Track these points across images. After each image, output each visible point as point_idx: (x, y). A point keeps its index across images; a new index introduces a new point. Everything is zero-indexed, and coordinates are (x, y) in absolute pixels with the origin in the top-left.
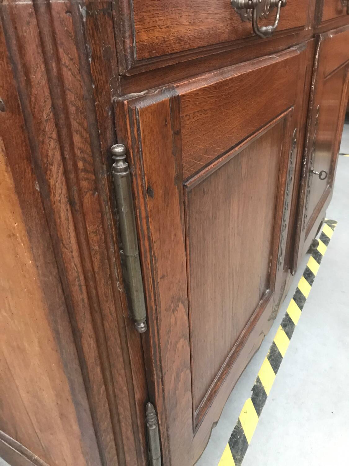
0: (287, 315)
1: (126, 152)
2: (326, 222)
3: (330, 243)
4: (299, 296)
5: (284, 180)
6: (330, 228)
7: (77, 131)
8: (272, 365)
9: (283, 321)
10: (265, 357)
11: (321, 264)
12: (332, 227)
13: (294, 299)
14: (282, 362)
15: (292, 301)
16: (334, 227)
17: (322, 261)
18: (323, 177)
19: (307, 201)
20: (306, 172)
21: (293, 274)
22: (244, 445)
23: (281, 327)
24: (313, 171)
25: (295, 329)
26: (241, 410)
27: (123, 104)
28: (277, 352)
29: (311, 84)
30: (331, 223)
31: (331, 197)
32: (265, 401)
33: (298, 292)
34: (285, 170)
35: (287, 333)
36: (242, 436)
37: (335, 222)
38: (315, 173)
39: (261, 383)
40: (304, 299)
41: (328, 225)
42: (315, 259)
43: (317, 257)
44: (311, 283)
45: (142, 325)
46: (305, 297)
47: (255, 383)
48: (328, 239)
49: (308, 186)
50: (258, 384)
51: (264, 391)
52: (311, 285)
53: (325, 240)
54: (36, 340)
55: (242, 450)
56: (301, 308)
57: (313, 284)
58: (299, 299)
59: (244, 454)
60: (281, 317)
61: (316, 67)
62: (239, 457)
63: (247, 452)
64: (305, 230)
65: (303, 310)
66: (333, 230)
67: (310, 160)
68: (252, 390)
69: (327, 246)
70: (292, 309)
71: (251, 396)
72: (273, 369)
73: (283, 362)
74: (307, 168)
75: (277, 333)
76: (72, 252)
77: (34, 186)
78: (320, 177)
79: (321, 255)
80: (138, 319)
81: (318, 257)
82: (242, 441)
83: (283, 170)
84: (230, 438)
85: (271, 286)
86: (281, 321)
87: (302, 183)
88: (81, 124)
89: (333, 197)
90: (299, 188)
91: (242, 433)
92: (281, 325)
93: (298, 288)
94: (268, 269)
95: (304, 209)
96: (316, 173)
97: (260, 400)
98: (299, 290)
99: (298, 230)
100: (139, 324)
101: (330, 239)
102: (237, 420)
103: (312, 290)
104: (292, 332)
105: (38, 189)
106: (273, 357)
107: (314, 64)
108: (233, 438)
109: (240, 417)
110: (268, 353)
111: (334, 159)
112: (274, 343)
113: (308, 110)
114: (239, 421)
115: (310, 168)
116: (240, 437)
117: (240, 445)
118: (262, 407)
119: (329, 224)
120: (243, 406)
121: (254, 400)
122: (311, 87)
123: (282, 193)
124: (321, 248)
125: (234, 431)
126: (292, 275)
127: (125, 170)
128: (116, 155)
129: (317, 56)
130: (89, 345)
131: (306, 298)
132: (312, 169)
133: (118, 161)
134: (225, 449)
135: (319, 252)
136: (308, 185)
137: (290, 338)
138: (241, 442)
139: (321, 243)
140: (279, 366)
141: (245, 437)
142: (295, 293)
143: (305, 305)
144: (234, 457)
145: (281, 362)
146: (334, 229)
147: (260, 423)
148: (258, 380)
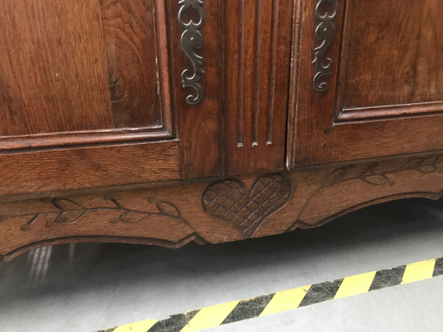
0: (339, 282)
4: (391, 275)
8: (233, 312)
9: (322, 284)
10: (237, 300)
13: (379, 274)
15: (374, 273)
23: (308, 287)
25: (327, 302)
28: (261, 306)
33: (399, 271)
35: (306, 298)
39: (191, 318)
40: (397, 282)
44: (438, 274)
50: (187, 317)
52: (434, 276)
56: (375, 287)
57: (440, 276)
58: (388, 278)
60: (325, 278)
65: (373, 291)
70: (357, 281)
71: (161, 320)
73: (255, 319)
75: (293, 290)
86: (319, 282)
92: (314, 285)
93: (405, 266)
98: (404, 270)
103: (428, 280)
106: (247, 307)
109: (119, 327)
110: (248, 300)
112: (272, 295)
131: (402, 283)
137: (301, 305)
140: (248, 318)
142: (390, 268)
148: (193, 313)
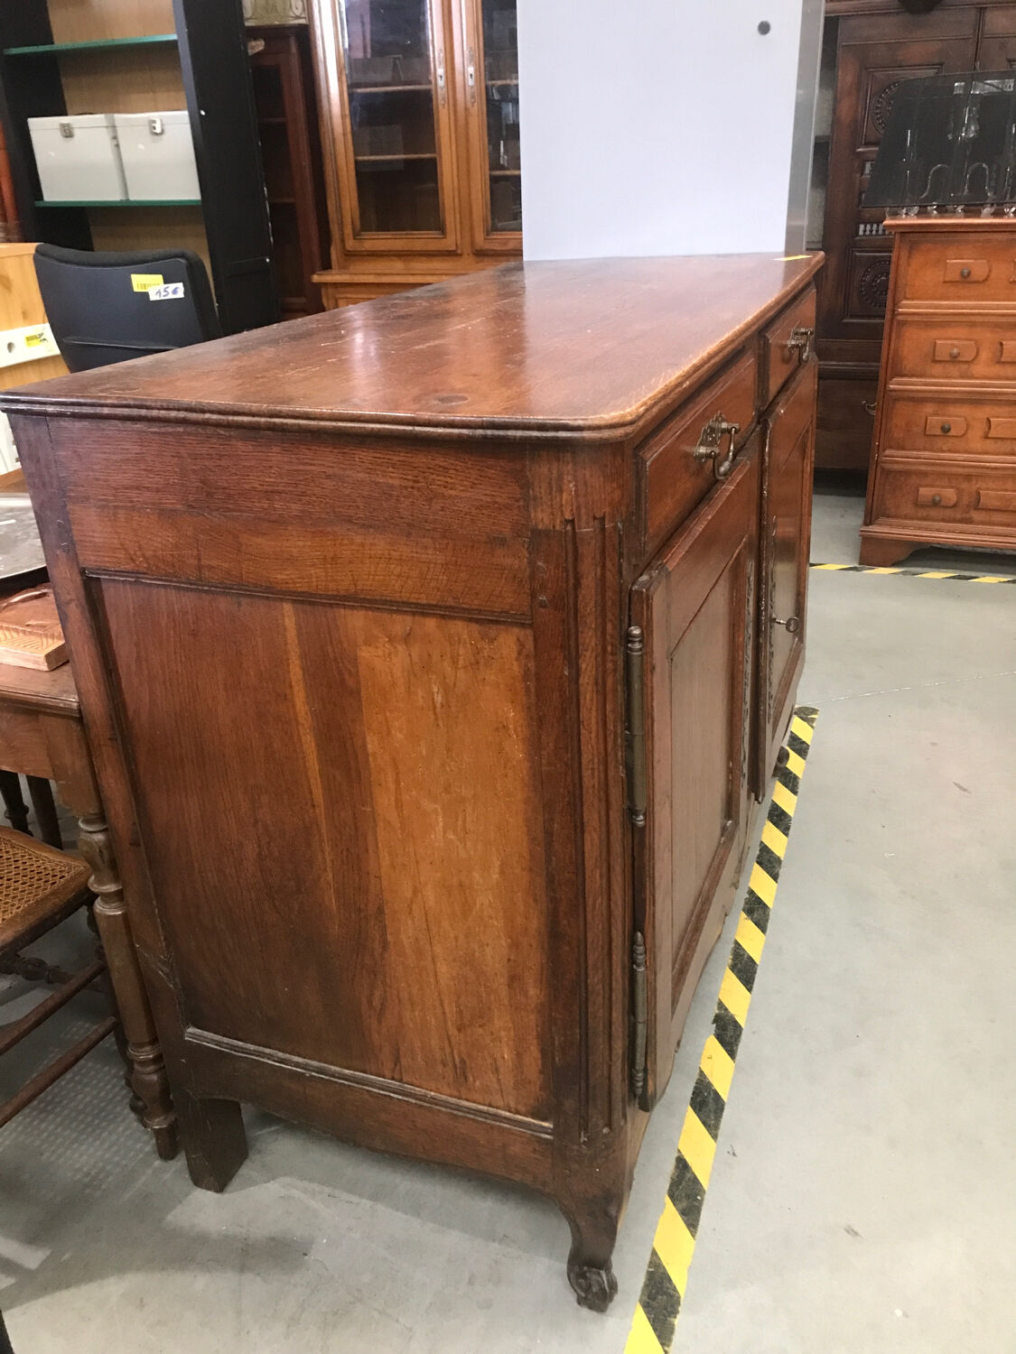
0: (751, 892)
1: (642, 633)
2: (796, 713)
3: (810, 751)
4: (767, 857)
5: (741, 639)
6: (805, 723)
7: (611, 621)
8: (740, 979)
9: (746, 903)
10: (724, 968)
11: (799, 794)
12: (810, 721)
13: (760, 863)
14: (758, 971)
15: (756, 866)
16: (813, 720)
17: (801, 789)
18: (792, 628)
19: (770, 669)
20: (766, 624)
21: (760, 800)
22: (717, 1104)
23: (744, 915)
24: (775, 619)
25: (771, 914)
26: (700, 1055)
27: (642, 592)
28: (745, 956)
29: (762, 489)
30: (806, 714)
31: (804, 659)
32: (739, 1036)
33: (765, 849)
34: (742, 625)
35: (757, 924)
36: (712, 1093)
37: (814, 711)
38: (779, 623)
39: (726, 1009)
40: (779, 861)
41: (801, 718)
42: (787, 787)
43: (789, 782)
44: (786, 831)
45: (641, 817)
46: (779, 858)
47: (717, 1012)
48: (805, 745)
49: (771, 646)
50: (723, 1012)
51: (736, 1022)
52: (787, 835)
53: (801, 748)
54: (497, 864)
55: (716, 1112)
56: (775, 877)
57: (791, 832)
58: (769, 862)
59: (721, 1117)
60: (742, 896)
61: (767, 465)
62: (713, 1122)
63: (724, 1114)
64: (771, 721)
65: (779, 881)
66: (813, 727)
67: (769, 602)
68: (713, 1023)
69: (804, 759)
70: (760, 882)
71: (714, 1032)
72: (744, 985)
73: (760, 971)
74: (766, 615)
76: (590, 733)
77: (562, 671)
78: (788, 628)
79: (796, 778)
80: (638, 809)
81: (791, 782)
82: (713, 1099)
83: (739, 626)
84: (692, 1098)
85: (734, 814)
86: (742, 904)
87: (761, 640)
88: (613, 614)
89: (807, 658)
90: (758, 649)
91: (711, 1088)
92: (744, 910)
93: (762, 842)
94: (728, 784)
95: (768, 683)
96: (782, 621)
97: (731, 1037)
98: (766, 846)
99: (762, 721)
100: (637, 816)
101: (808, 746)
102: (698, 1071)
103: (789, 843)
104: (767, 920)
105: (567, 673)
106: (739, 966)
107: (763, 461)
108: (696, 1098)
109: (701, 1066)
110: (730, 961)
111: (802, 590)
112: (737, 943)
113: (760, 527)
114: (701, 1072)
115: (771, 616)
116: (709, 1094)
117: (712, 1106)
118: (737, 1045)
119: (802, 715)
120: (703, 1049)
121: (720, 1038)
122: (761, 494)
123: (741, 659)
124: (795, 764)
125: (695, 1088)
126: (759, 803)
127: (640, 650)
128: (634, 636)
129: (767, 450)
130: (592, 840)
131: (782, 859)
132: (774, 616)
133: (633, 642)
134: (687, 1114)
135: (791, 773)
136: (770, 642)
137: (764, 930)
138: (711, 1101)
139: (793, 754)
140: (754, 979)
141: (716, 1093)
142: (758, 852)
143: (782, 872)
144: (704, 1123)
145: (755, 972)
146: (814, 725)
147: (738, 1070)
148: (721, 1005)
